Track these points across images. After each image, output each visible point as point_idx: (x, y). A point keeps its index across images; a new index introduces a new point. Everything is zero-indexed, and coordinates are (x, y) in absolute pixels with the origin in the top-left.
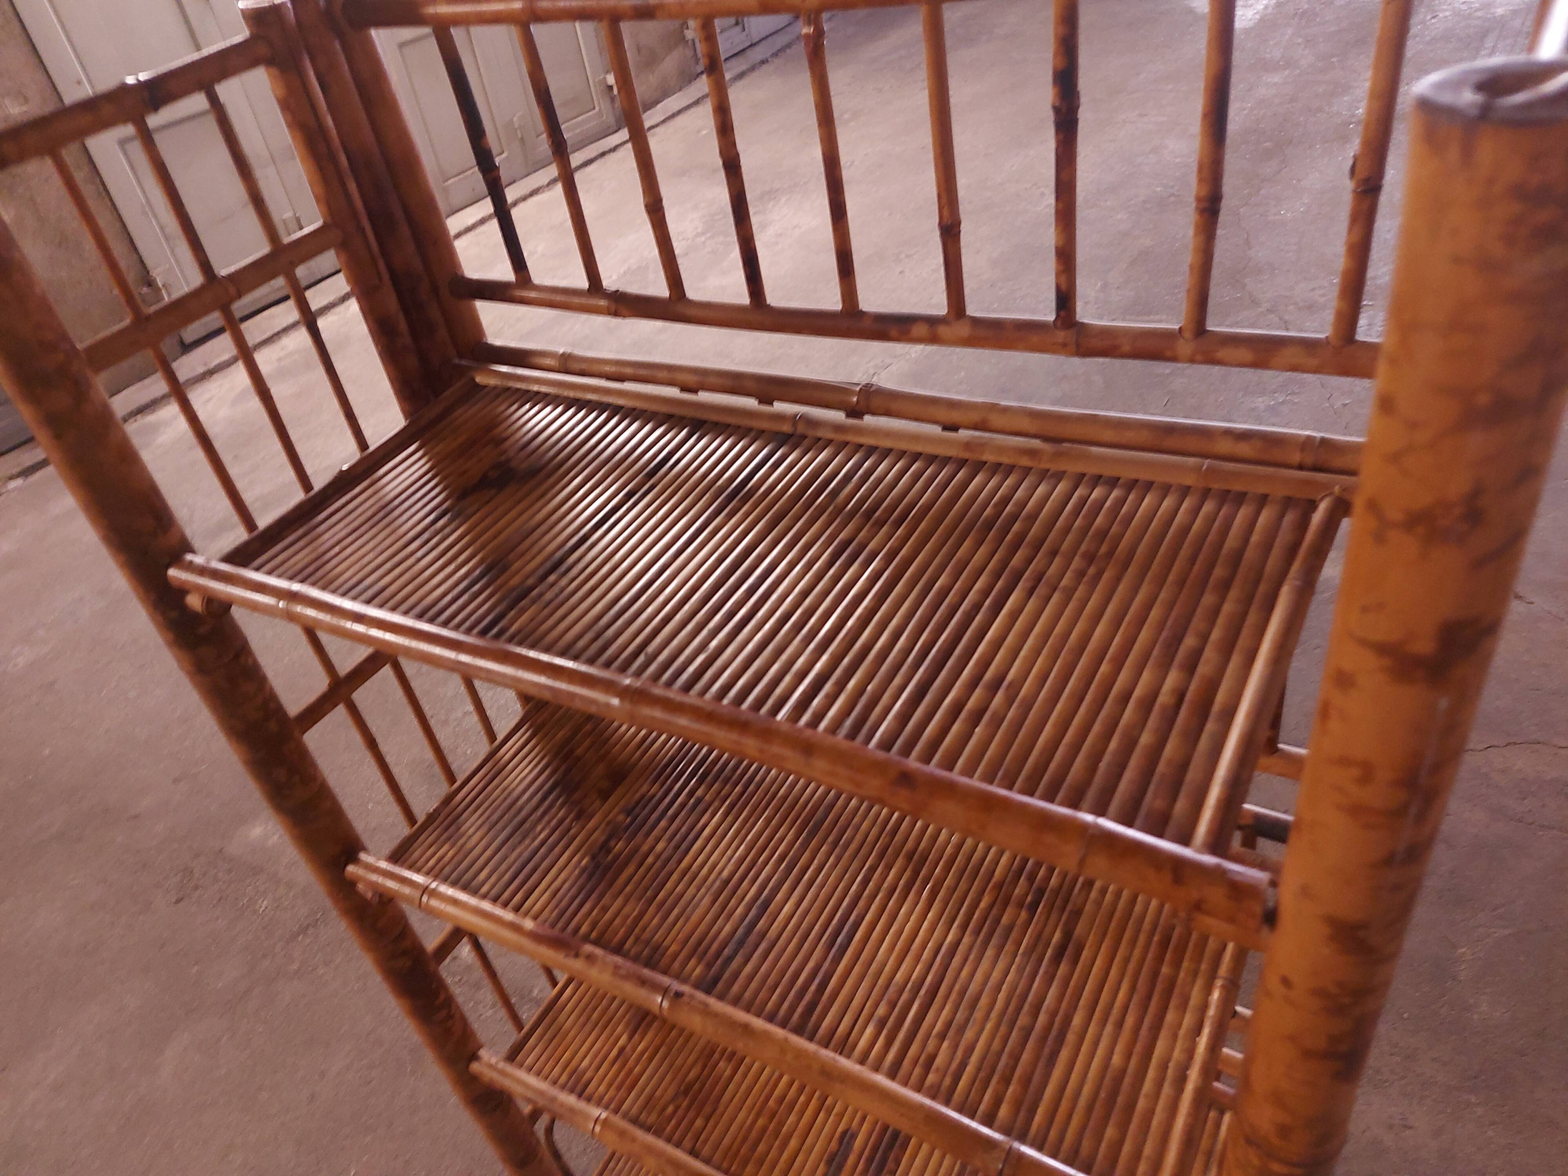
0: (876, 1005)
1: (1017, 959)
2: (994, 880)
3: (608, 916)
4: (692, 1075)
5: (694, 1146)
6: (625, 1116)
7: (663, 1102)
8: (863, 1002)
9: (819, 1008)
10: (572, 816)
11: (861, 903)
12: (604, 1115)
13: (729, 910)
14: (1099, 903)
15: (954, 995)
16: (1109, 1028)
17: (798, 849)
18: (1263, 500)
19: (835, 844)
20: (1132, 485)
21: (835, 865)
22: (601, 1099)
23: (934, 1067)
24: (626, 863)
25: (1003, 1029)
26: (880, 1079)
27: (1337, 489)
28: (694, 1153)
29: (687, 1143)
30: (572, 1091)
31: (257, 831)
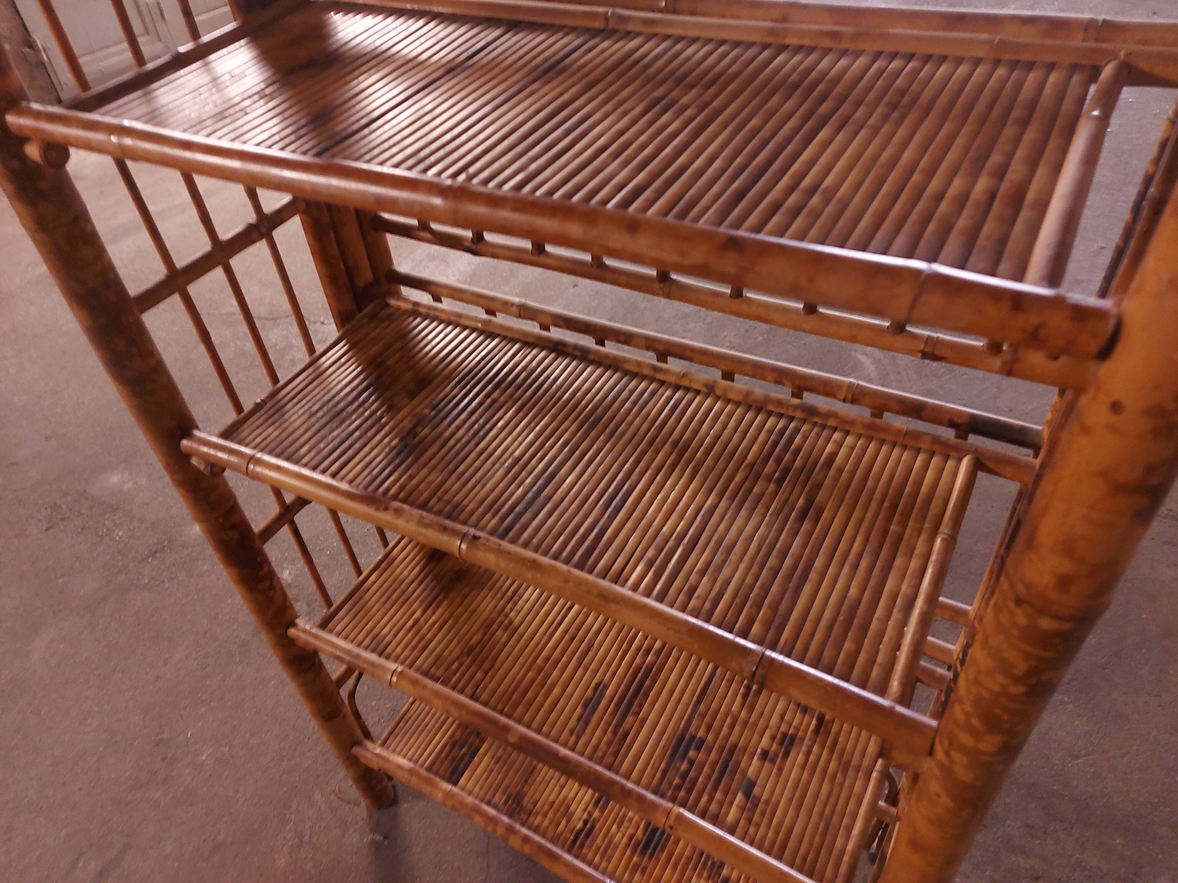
0: (646, 550)
1: (767, 518)
2: (746, 462)
3: (414, 482)
4: (473, 641)
5: (474, 693)
6: (417, 670)
7: (449, 660)
8: (635, 548)
9: (597, 551)
10: (384, 408)
11: (634, 477)
12: (400, 668)
13: (521, 479)
14: (836, 480)
15: (712, 544)
16: (846, 569)
17: (580, 438)
18: (1051, 67)
19: (612, 434)
20: (927, 58)
21: (611, 450)
22: (398, 657)
23: (696, 595)
24: (432, 444)
25: (755, 568)
26: (651, 602)
27: (1122, 54)
28: (473, 697)
29: (469, 690)
30: (373, 651)
31: (114, 479)
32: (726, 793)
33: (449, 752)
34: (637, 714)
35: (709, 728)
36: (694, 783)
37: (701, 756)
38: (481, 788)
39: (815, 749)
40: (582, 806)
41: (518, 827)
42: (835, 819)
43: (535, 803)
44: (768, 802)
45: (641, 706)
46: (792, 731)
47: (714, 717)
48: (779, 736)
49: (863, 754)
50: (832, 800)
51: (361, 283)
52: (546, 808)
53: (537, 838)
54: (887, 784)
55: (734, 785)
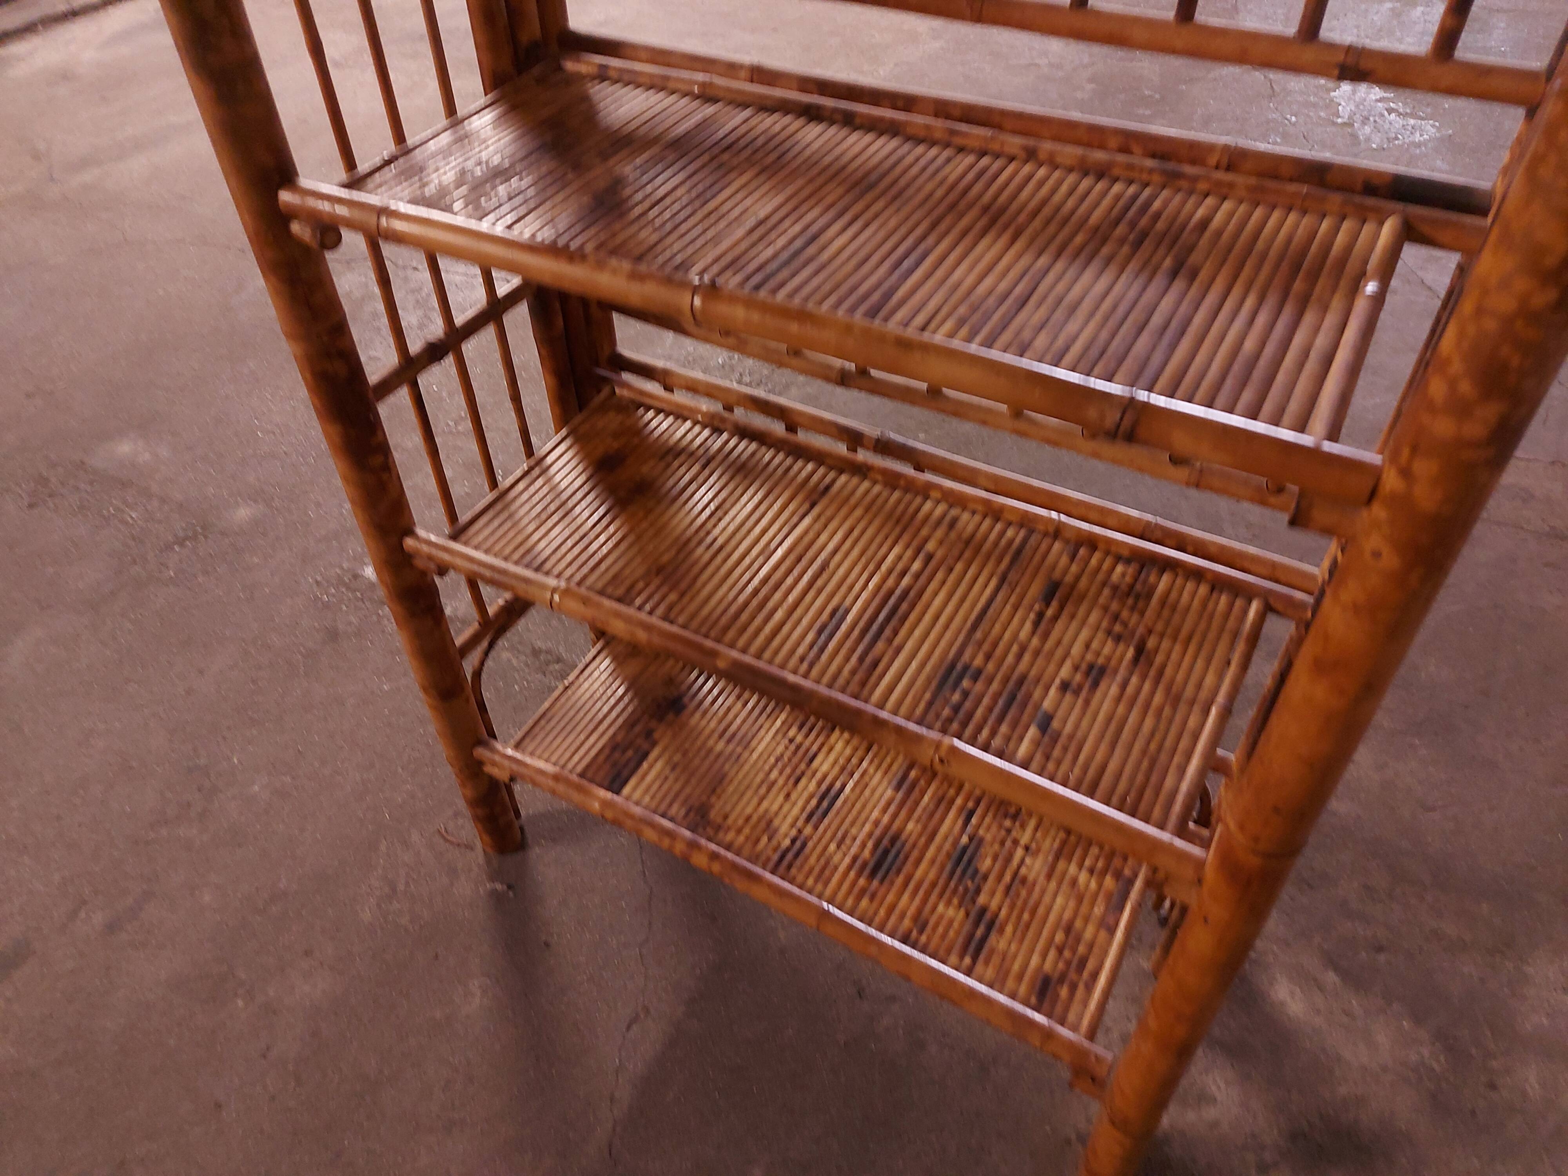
6: (589, 588)
7: (631, 579)
31: (125, 448)
32: (1014, 726)
33: (608, 757)
34: (890, 641)
35: (988, 657)
36: (970, 716)
37: (979, 686)
38: (652, 798)
39: (1134, 680)
40: (789, 820)
41: (703, 842)
42: (1163, 757)
43: (726, 817)
44: (1071, 737)
45: (896, 633)
46: (1101, 661)
47: (995, 645)
48: (1084, 666)
49: (1199, 686)
50: (1158, 737)
51: (524, 38)
52: (740, 822)
53: (730, 855)
54: (1198, 804)
55: (1025, 718)
